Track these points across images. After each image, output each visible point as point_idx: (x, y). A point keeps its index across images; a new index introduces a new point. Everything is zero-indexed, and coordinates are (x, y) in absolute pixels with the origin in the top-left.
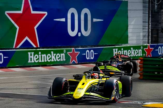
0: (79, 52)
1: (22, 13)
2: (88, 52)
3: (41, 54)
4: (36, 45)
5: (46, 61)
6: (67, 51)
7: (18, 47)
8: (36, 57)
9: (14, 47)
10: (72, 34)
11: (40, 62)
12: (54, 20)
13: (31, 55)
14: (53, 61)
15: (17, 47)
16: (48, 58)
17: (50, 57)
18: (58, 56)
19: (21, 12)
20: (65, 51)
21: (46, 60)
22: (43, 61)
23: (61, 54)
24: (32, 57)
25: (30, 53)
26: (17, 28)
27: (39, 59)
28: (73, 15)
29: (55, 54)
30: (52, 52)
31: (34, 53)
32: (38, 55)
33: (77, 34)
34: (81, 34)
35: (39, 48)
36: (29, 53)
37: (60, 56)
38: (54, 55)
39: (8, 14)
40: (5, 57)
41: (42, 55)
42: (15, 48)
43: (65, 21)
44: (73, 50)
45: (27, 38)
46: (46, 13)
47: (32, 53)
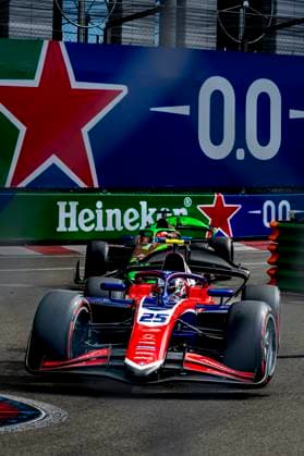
0: (240, 206)
1: (37, 85)
2: (269, 208)
3: (104, 209)
4: (86, 178)
5: (119, 228)
6: (196, 201)
7: (23, 184)
8: (86, 216)
9: (8, 185)
10: (214, 152)
11: (99, 232)
12: (152, 109)
13: (68, 209)
15: (19, 186)
16: (127, 221)
17: (136, 216)
19: (35, 83)
20: (188, 201)
21: (122, 224)
22: (110, 228)
23: (175, 210)
24: (72, 214)
25: (65, 203)
26: (18, 131)
27: (95, 221)
28: (217, 97)
29: (152, 211)
31: (77, 203)
32: (94, 209)
33: (233, 153)
34: (247, 153)
35: (99, 190)
36: (59, 203)
38: (148, 212)
41: (108, 211)
42: (13, 189)
43: (188, 113)
44: (219, 198)
45: (54, 159)
46: (124, 90)
47: (70, 203)
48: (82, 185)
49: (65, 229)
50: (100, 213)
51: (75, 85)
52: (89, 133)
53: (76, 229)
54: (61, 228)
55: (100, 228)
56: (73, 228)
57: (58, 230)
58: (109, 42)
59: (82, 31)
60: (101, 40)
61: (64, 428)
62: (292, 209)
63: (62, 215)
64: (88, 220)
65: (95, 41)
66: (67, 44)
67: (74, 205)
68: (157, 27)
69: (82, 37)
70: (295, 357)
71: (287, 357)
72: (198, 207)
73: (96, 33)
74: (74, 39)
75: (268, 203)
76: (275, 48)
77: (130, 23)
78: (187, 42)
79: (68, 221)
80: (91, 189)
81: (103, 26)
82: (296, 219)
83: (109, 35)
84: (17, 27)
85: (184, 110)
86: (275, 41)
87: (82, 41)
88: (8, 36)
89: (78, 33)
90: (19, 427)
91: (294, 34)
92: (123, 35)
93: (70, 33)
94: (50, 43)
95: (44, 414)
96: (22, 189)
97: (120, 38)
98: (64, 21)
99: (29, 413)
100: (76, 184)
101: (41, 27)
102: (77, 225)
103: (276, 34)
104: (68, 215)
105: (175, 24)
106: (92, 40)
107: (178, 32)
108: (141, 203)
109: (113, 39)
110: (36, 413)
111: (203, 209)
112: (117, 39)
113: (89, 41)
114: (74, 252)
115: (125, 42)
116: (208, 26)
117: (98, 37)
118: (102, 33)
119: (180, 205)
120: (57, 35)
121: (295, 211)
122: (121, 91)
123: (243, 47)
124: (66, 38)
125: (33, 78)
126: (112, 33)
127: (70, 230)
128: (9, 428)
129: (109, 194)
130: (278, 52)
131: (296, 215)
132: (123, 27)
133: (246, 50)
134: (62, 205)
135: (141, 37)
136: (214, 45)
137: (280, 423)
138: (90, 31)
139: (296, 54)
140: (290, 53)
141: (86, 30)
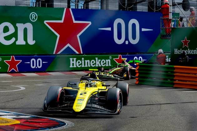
0: (127, 58)
1: (63, 22)
2: (136, 59)
3: (84, 60)
4: (79, 51)
6: (113, 57)
7: (59, 53)
9: (54, 53)
10: (119, 42)
11: (83, 67)
12: (99, 29)
13: (73, 60)
14: (98, 66)
15: (58, 53)
16: (92, 64)
17: (94, 62)
18: (103, 62)
19: (62, 21)
20: (110, 57)
21: (90, 65)
22: (86, 66)
23: (106, 60)
24: (74, 62)
25: (72, 58)
26: (57, 36)
27: (81, 64)
28: (119, 25)
29: (99, 60)
30: (97, 59)
31: (76, 58)
32: (81, 60)
33: (125, 42)
34: (129, 42)
35: (83, 54)
36: (70, 59)
37: (105, 62)
38: (98, 61)
39: (47, 23)
40: (43, 62)
42: (56, 54)
43: (110, 30)
44: (120, 56)
45: (68, 45)
46: (90, 23)
47: (74, 59)
48: (77, 53)
49: (72, 67)
50: (83, 61)
51: (75, 22)
52: (80, 37)
53: (76, 67)
54: (71, 66)
55: (83, 66)
56: (75, 66)
57: (70, 67)
58: (85, 8)
59: (76, 5)
60: (83, 8)
61: (73, 128)
62: (143, 59)
63: (71, 62)
64: (79, 64)
65: (81, 8)
66: (71, 9)
67: (75, 59)
68: (100, 3)
69: (76, 7)
70: (145, 105)
71: (142, 105)
72: (114, 59)
73: (81, 5)
74: (74, 7)
75: (136, 57)
76: (136, 9)
77: (91, 2)
78: (109, 8)
79: (73, 64)
80: (80, 54)
81: (83, 3)
82: (144, 62)
83: (85, 6)
84: (56, 4)
85: (109, 29)
86: (137, 7)
87: (76, 8)
88: (53, 7)
89: (75, 6)
90: (59, 128)
91: (142, 5)
92: (89, 6)
93: (73, 6)
94: (67, 9)
95: (67, 124)
96: (59, 55)
97: (88, 7)
98: (71, 2)
99: (62, 124)
100: (75, 53)
101: (63, 4)
102: (76, 65)
103: (137, 5)
104: (73, 62)
105: (105, 3)
106: (80, 8)
107: (106, 5)
108: (96, 58)
109: (86, 7)
110: (64, 124)
111: (115, 59)
112: (87, 7)
113: (79, 8)
114: (75, 74)
115: (90, 8)
116: (116, 3)
117: (81, 7)
118: (83, 5)
119: (108, 58)
120: (69, 7)
121: (144, 60)
122: (89, 23)
123: (127, 9)
124: (72, 7)
125: (61, 20)
126: (86, 5)
127: (74, 67)
128: (56, 129)
129: (86, 55)
130: (138, 11)
131: (144, 61)
132: (89, 3)
133: (128, 10)
134: (71, 59)
135: (95, 7)
136: (118, 9)
137: (140, 126)
138: (79, 5)
139: (144, 11)
140: (141, 11)
141: (78, 5)
